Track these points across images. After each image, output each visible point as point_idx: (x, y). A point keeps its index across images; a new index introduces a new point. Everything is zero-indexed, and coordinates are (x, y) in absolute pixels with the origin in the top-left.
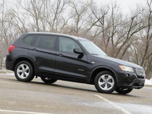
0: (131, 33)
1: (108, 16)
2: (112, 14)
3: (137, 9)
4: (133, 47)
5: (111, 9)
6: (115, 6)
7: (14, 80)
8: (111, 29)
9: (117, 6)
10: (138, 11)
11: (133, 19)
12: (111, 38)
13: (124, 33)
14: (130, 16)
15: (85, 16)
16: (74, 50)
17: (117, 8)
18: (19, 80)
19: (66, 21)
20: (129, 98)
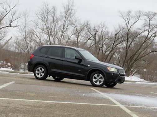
0: (115, 45)
1: (99, 33)
2: (102, 32)
3: (119, 28)
4: (116, 55)
5: (101, 28)
6: (104, 26)
7: (34, 79)
8: (101, 42)
9: (105, 26)
10: (120, 29)
11: (116, 35)
12: (101, 49)
13: (110, 45)
14: (114, 33)
15: (83, 34)
16: (75, 57)
17: (105, 28)
18: (37, 78)
19: (69, 37)
20: (114, 90)
